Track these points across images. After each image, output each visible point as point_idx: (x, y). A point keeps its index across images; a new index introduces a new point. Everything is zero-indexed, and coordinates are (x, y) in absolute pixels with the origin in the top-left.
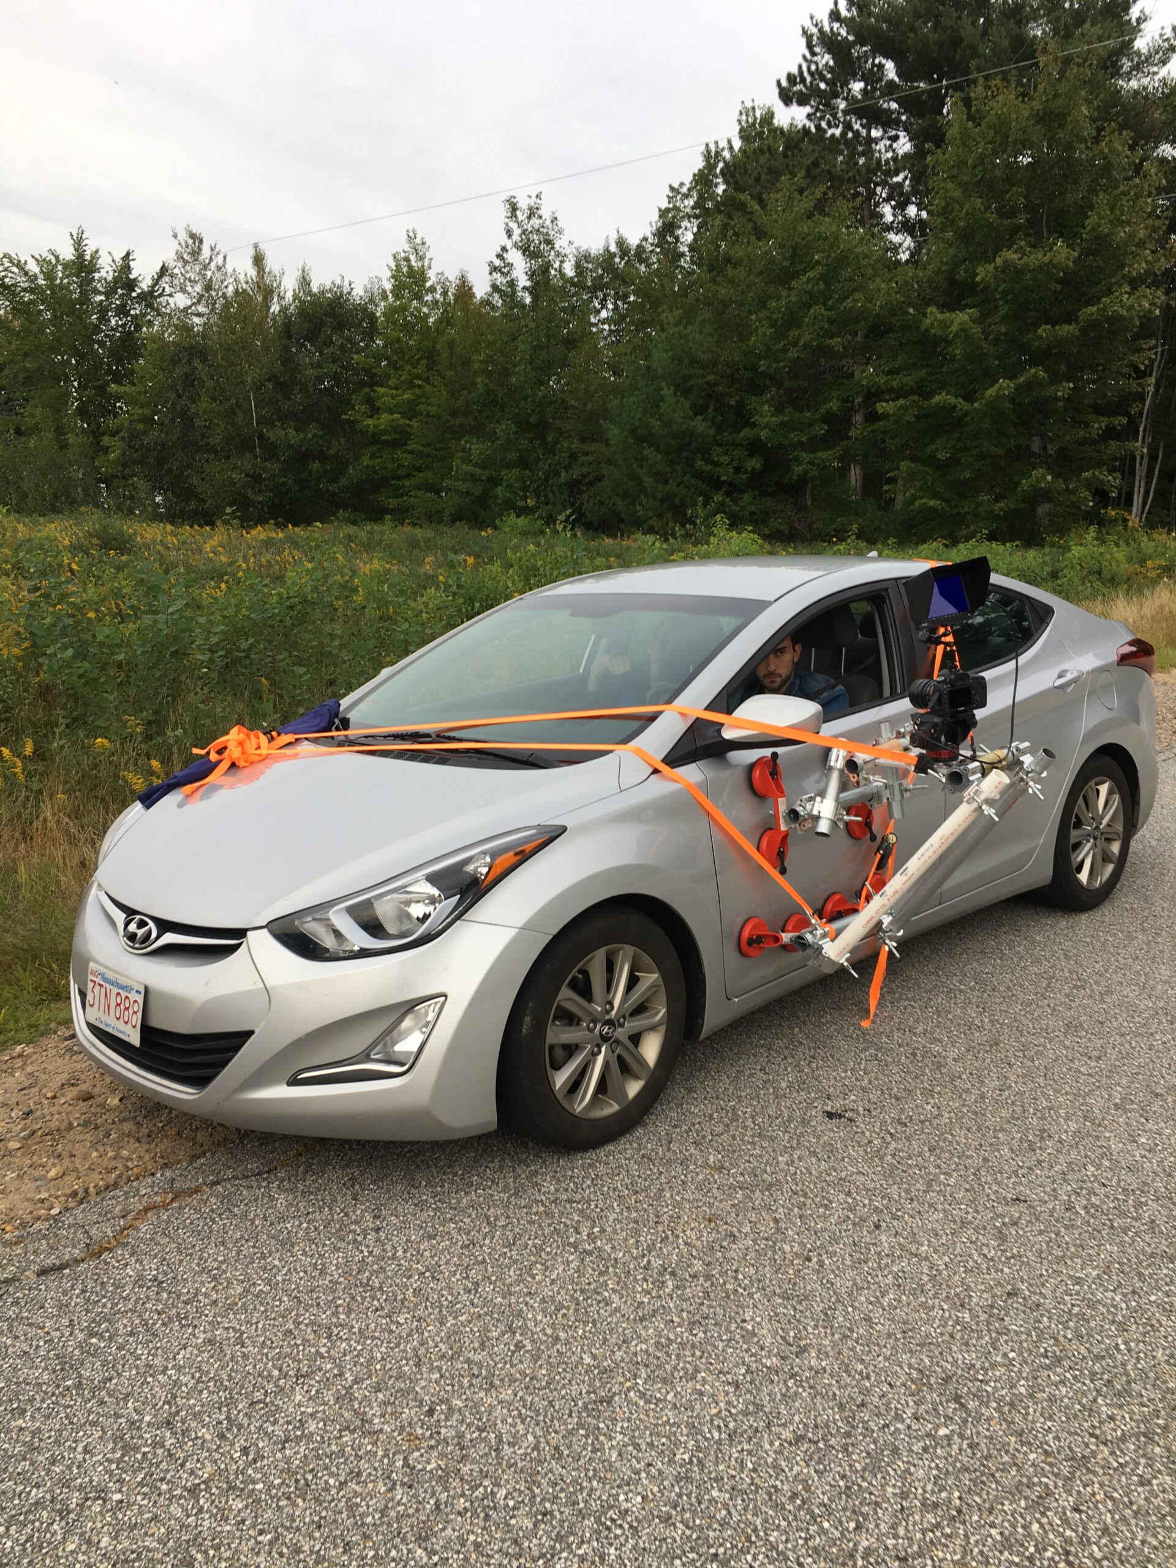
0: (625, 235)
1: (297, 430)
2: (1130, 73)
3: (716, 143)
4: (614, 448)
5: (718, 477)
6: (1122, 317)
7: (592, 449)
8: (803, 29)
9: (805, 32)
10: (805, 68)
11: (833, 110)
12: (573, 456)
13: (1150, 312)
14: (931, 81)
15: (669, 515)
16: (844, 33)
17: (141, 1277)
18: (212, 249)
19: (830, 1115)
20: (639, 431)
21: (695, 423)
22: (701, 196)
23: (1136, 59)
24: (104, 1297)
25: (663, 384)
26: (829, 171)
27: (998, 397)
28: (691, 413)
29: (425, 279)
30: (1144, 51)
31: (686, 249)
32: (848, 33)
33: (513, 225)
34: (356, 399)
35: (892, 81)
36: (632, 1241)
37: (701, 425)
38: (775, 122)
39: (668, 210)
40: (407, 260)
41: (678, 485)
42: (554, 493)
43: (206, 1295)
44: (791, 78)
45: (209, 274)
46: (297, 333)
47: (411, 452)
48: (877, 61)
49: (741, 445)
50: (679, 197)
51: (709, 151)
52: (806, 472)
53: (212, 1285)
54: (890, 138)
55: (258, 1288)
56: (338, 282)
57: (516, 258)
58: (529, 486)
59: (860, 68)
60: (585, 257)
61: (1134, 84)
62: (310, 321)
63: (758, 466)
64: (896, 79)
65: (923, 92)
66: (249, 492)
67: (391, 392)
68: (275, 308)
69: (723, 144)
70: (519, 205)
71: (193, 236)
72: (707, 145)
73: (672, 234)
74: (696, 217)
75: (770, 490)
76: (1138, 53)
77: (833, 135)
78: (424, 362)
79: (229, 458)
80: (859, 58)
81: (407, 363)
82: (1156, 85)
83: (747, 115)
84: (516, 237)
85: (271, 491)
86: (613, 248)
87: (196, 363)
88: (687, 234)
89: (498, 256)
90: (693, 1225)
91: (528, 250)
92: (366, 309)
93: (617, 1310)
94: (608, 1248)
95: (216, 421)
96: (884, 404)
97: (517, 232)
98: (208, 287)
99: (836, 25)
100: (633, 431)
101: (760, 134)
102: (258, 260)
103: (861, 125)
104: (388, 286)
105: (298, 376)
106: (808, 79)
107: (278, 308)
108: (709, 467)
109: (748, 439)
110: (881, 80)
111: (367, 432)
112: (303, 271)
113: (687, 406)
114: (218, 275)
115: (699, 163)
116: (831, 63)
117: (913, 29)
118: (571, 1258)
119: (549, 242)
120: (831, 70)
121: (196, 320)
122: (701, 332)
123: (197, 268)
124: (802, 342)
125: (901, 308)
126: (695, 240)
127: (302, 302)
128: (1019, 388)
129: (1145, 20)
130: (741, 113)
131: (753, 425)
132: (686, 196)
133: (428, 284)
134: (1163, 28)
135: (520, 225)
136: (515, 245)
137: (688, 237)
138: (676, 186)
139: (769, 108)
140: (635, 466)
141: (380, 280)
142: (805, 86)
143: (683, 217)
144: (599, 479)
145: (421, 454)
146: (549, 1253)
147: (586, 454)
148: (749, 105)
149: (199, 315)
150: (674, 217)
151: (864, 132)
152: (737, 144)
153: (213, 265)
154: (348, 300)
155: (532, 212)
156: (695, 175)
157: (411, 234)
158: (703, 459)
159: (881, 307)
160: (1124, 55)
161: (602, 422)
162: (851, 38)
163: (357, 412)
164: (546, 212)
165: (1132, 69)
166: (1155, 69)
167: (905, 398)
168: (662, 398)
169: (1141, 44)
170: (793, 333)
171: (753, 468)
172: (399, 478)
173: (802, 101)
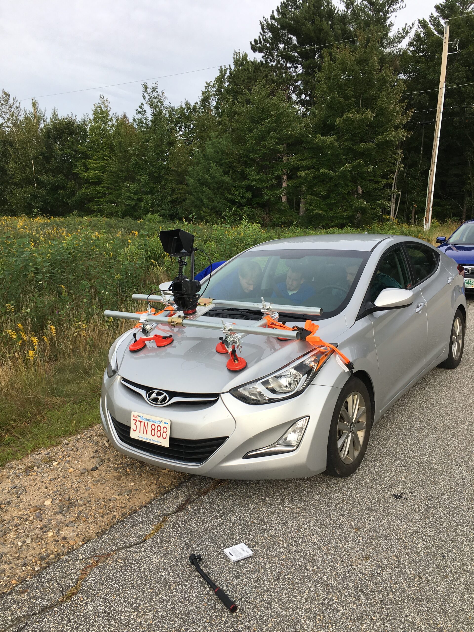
0: (189, 101)
1: (53, 176)
2: (387, 46)
3: (225, 66)
4: (191, 187)
5: (234, 200)
6: (391, 141)
7: (181, 187)
8: (260, 22)
9: (261, 23)
10: (261, 37)
11: (272, 54)
12: (173, 190)
13: (402, 138)
14: (311, 45)
15: (214, 215)
16: (276, 25)
17: (97, 611)
18: (14, 100)
19: (396, 497)
20: (202, 181)
21: (224, 178)
22: (219, 87)
23: (389, 41)
24: (81, 625)
25: (211, 162)
26: (272, 79)
27: (346, 170)
28: (223, 174)
29: (108, 116)
30: (392, 37)
31: (213, 108)
32: (278, 25)
33: (146, 95)
34: (79, 164)
35: (295, 44)
36: (335, 573)
37: (227, 179)
38: (248, 59)
39: (206, 92)
40: (100, 107)
41: (218, 203)
42: (165, 205)
43: (135, 620)
44: (256, 41)
45: (13, 110)
46: (52, 136)
47: (103, 187)
48: (289, 36)
49: (243, 187)
50: (210, 87)
51: (222, 69)
52: (269, 199)
53: (136, 613)
54: (294, 67)
55: (160, 614)
56: (70, 115)
57: (147, 108)
58: (155, 202)
59: (283, 39)
60: (173, 109)
61: (388, 50)
62: (58, 131)
63: (250, 196)
64: (297, 44)
65: (308, 50)
66: (32, 202)
67: (94, 162)
68: (42, 125)
69: (227, 67)
70: (148, 86)
71: (5, 93)
72: (221, 67)
73: (207, 101)
74: (217, 95)
75: (255, 206)
76: (390, 38)
77: (272, 65)
78: (108, 149)
79: (23, 188)
80: (282, 35)
81: (101, 149)
82: (397, 51)
83: (237, 56)
84: (147, 99)
85: (42, 202)
86: (184, 106)
87: (8, 147)
88: (213, 102)
89: (140, 107)
90: (359, 562)
91: (151, 105)
92: (82, 127)
93: (343, 614)
94: (324, 578)
95: (17, 172)
96: (301, 172)
97: (147, 97)
98: (12, 116)
99: (273, 21)
100: (199, 180)
101: (242, 64)
102: (34, 105)
103: (283, 61)
104: (92, 118)
105: (54, 154)
106: (263, 42)
107: (43, 126)
108: (230, 196)
109: (246, 185)
110: (291, 44)
111: (84, 178)
112: (54, 110)
113: (221, 171)
114: (17, 110)
115: (218, 74)
116: (271, 36)
117: (304, 24)
118: (310, 585)
119: (161, 102)
120: (271, 39)
121: (7, 129)
122: (226, 141)
123: (7, 107)
124: (267, 146)
125: (306, 134)
126: (217, 104)
127: (54, 123)
128: (353, 167)
129: (392, 26)
130: (234, 55)
131: (248, 179)
132: (213, 87)
133: (109, 118)
134: (399, 29)
135: (148, 94)
136: (147, 103)
137: (214, 103)
138: (208, 82)
139: (245, 53)
140: (200, 195)
141: (88, 115)
142: (261, 45)
143: (211, 95)
144: (184, 200)
145: (108, 188)
146: (298, 583)
147: (179, 189)
148: (237, 51)
149: (8, 127)
150: (208, 95)
151: (284, 64)
152: (233, 67)
153: (14, 106)
154: (75, 123)
155: (154, 90)
156: (216, 78)
157: (102, 97)
158: (228, 193)
159: (298, 133)
160: (385, 39)
161: (185, 176)
162: (279, 27)
163: (79, 170)
164: (159, 90)
165: (387, 44)
166: (396, 45)
167: (308, 170)
168: (211, 167)
169: (391, 35)
170: (263, 143)
171: (248, 197)
172: (98, 198)
173: (260, 51)
